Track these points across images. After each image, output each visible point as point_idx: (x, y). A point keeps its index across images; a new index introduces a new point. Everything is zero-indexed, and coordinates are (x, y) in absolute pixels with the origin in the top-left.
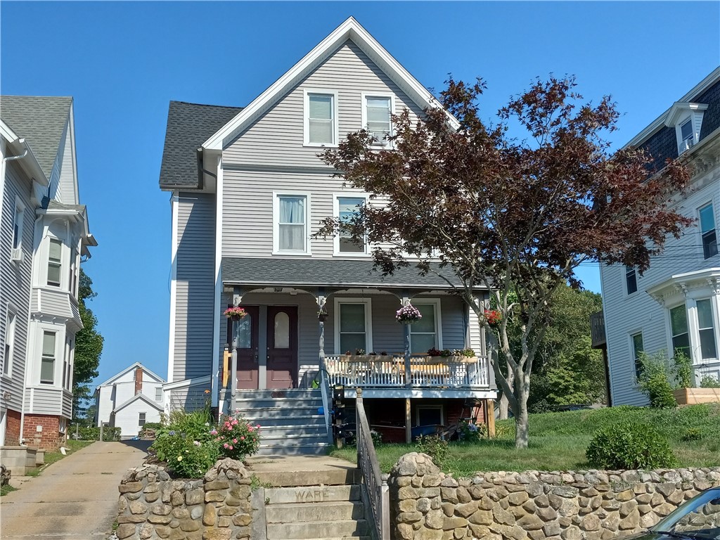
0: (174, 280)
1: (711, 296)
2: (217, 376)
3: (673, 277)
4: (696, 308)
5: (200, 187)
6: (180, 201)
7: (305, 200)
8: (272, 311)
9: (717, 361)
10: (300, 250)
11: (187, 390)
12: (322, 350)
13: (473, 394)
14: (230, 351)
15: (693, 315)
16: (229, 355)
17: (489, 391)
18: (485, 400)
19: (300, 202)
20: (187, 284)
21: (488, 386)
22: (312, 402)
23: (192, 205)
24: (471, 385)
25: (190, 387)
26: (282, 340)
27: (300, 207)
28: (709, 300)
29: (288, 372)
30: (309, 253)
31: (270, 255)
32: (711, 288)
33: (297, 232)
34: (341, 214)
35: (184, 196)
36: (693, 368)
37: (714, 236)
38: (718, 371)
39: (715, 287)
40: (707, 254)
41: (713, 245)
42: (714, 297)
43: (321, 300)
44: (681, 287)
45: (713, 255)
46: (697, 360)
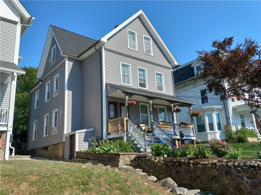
1: (212, 114)
2: (106, 127)
5: (78, 57)
6: (68, 60)
7: (129, 67)
8: (121, 105)
9: (214, 132)
10: (128, 84)
11: (84, 133)
13: (191, 138)
15: (206, 118)
16: (126, 119)
17: (194, 137)
18: (193, 140)
19: (127, 67)
20: (71, 92)
21: (194, 135)
23: (73, 63)
24: (190, 135)
25: (86, 132)
27: (127, 69)
30: (131, 86)
31: (120, 84)
32: (212, 111)
33: (126, 78)
34: (139, 74)
35: (70, 59)
36: (207, 133)
37: (206, 98)
38: (215, 134)
39: (214, 111)
40: (203, 103)
41: (205, 100)
42: (213, 114)
43: (151, 102)
44: (204, 110)
45: (205, 103)
46: (208, 131)
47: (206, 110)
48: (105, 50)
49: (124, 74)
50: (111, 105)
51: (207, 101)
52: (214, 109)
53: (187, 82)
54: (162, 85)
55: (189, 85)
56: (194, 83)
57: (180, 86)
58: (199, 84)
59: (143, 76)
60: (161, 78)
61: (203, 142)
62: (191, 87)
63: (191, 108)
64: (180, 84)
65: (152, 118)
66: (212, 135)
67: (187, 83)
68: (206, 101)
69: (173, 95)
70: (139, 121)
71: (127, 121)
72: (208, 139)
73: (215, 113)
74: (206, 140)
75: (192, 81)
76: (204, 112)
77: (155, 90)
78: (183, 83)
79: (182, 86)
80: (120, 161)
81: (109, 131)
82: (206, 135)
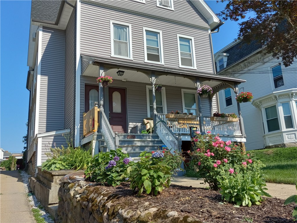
0: (39, 74)
1: (289, 101)
2: (79, 127)
3: (274, 92)
4: (282, 107)
5: (57, 23)
6: (43, 31)
7: (127, 28)
8: (112, 90)
9: (294, 129)
10: (126, 56)
11: (53, 138)
12: (155, 110)
13: (235, 139)
14: (99, 107)
15: (281, 110)
16: (98, 110)
17: (242, 138)
18: (241, 143)
19: (125, 30)
20: (47, 78)
21: (241, 135)
22: (156, 142)
23: (50, 34)
24: (234, 135)
25: (55, 136)
26: (117, 108)
27: (124, 32)
28: (288, 103)
29: (120, 127)
30: (132, 58)
31: (110, 57)
32: (290, 98)
33: (123, 46)
34: (147, 40)
35: (46, 29)
36: (282, 132)
37: (281, 78)
38: (295, 134)
39: (292, 97)
40: (276, 86)
41: (280, 82)
42: (291, 102)
43: (153, 80)
44: (276, 97)
45: (280, 86)
46: (284, 129)
47: (279, 96)
48: (81, 3)
49: (120, 40)
50: (92, 90)
51: (282, 83)
52: (292, 94)
53: (251, 57)
54: (191, 57)
55: (255, 62)
56: (262, 58)
57: (242, 65)
58: (269, 59)
59: (156, 43)
60: (189, 46)
61: (276, 146)
62: (258, 64)
63: (237, 89)
64: (241, 62)
65: (155, 107)
66: (290, 135)
67: (252, 59)
68: (280, 84)
69: (212, 72)
70: (145, 115)
71: (99, 113)
72: (284, 141)
73: (294, 99)
74: (281, 143)
75: (259, 55)
76: (277, 100)
77: (178, 65)
78: (246, 60)
79: (245, 66)
80: (52, 188)
81: (85, 133)
82: (280, 135)
